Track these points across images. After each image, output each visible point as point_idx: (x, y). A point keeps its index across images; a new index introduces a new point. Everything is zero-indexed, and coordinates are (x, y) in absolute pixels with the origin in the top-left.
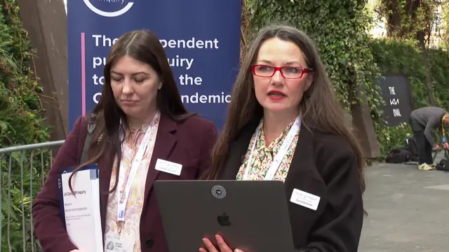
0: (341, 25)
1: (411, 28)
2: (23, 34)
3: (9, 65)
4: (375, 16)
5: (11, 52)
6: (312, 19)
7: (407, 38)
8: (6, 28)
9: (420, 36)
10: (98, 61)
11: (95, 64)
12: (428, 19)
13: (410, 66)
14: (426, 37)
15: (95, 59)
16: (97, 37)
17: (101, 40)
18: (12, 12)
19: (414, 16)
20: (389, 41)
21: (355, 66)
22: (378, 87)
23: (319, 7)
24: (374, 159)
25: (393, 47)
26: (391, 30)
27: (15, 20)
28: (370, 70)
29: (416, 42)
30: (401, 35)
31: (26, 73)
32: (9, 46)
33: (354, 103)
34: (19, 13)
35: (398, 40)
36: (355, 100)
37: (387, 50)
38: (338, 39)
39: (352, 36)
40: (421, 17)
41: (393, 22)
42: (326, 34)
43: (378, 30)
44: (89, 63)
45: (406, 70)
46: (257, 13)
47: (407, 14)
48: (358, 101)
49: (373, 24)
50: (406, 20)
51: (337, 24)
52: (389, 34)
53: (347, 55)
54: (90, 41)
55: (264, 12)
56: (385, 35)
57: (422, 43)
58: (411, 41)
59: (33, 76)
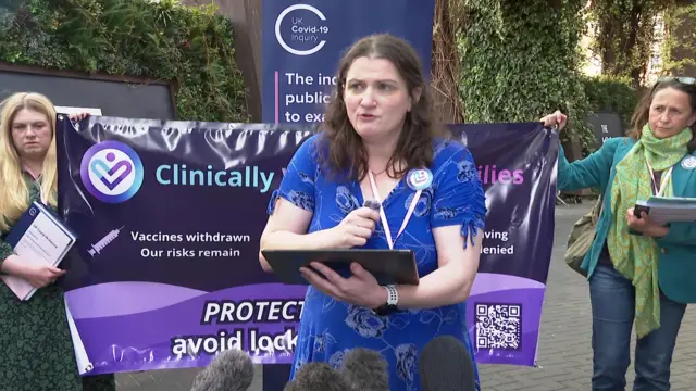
0: (553, 62)
1: (626, 66)
2: (238, 74)
3: (223, 103)
4: (589, 54)
5: (225, 92)
6: (524, 57)
7: (621, 75)
8: (222, 68)
9: (635, 74)
10: (290, 99)
11: (287, 102)
12: (644, 57)
13: (624, 103)
14: (641, 75)
15: (287, 97)
16: (290, 75)
17: (294, 78)
18: (228, 54)
19: (629, 54)
20: (603, 78)
21: (567, 103)
22: (590, 125)
23: (531, 45)
24: (584, 197)
25: (607, 84)
26: (605, 68)
27: (231, 61)
28: (582, 108)
29: (631, 79)
30: (616, 73)
31: (239, 111)
32: (224, 85)
33: (565, 140)
34: (234, 55)
35: (612, 78)
36: (566, 137)
37: (599, 87)
38: (551, 77)
39: (565, 74)
40: (637, 54)
41: (608, 59)
42: (538, 72)
43: (592, 68)
44: (282, 100)
45: (619, 108)
46: (468, 51)
47: (621, 50)
48: (569, 138)
49: (587, 61)
50: (621, 57)
51: (549, 62)
52: (604, 72)
53: (560, 93)
54: (284, 79)
55: (476, 50)
56: (599, 73)
57: (637, 82)
58: (625, 79)
59: (246, 114)
